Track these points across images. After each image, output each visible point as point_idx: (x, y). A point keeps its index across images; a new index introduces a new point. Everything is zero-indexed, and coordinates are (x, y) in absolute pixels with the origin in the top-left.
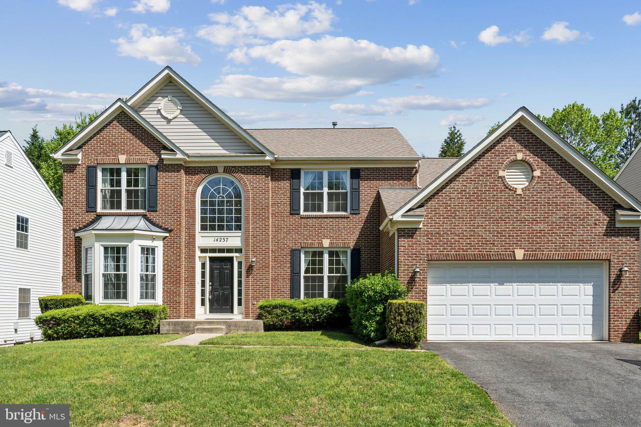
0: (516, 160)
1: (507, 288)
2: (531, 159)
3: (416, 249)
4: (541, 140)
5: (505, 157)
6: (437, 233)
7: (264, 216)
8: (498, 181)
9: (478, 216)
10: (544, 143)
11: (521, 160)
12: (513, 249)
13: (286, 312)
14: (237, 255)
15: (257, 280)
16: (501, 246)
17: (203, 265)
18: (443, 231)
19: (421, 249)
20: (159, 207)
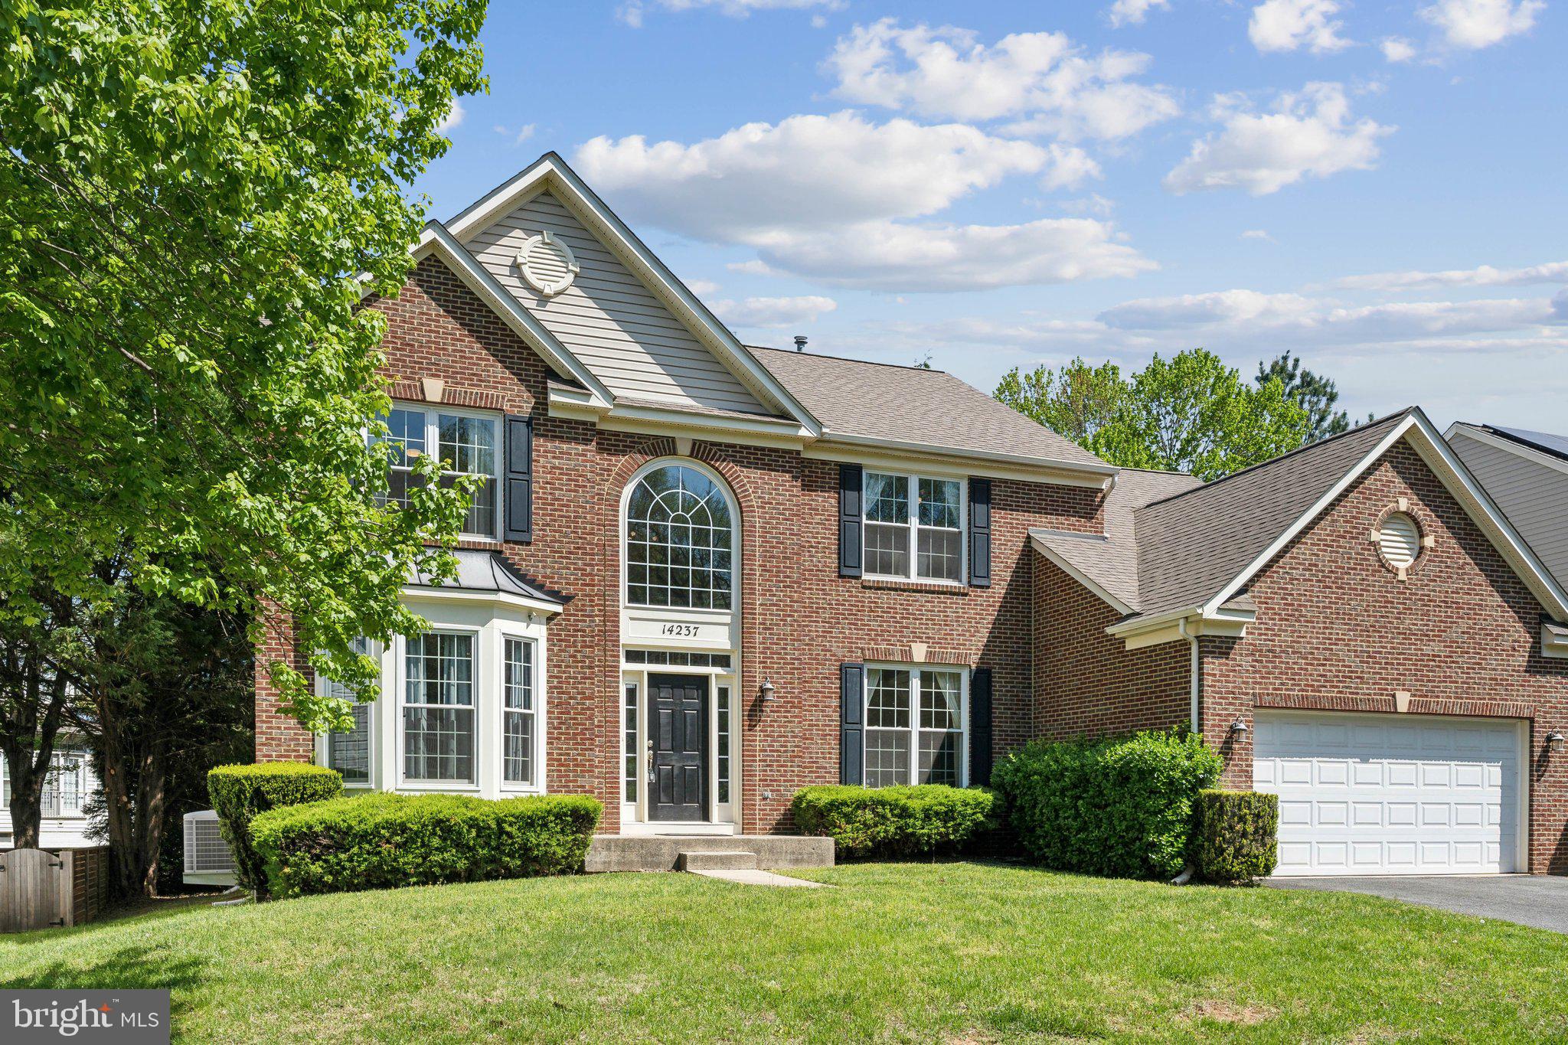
0: (1398, 512)
1: (1373, 769)
2: (1421, 512)
3: (1235, 682)
4: (1435, 476)
5: (1380, 503)
6: (1269, 651)
7: (788, 577)
8: (1369, 550)
9: (1337, 618)
10: (1439, 482)
11: (1404, 513)
12: (1392, 690)
13: (884, 817)
14: (718, 670)
15: (773, 736)
16: (1374, 684)
17: (632, 694)
18: (1281, 646)
19: (1244, 683)
20: (536, 533)
